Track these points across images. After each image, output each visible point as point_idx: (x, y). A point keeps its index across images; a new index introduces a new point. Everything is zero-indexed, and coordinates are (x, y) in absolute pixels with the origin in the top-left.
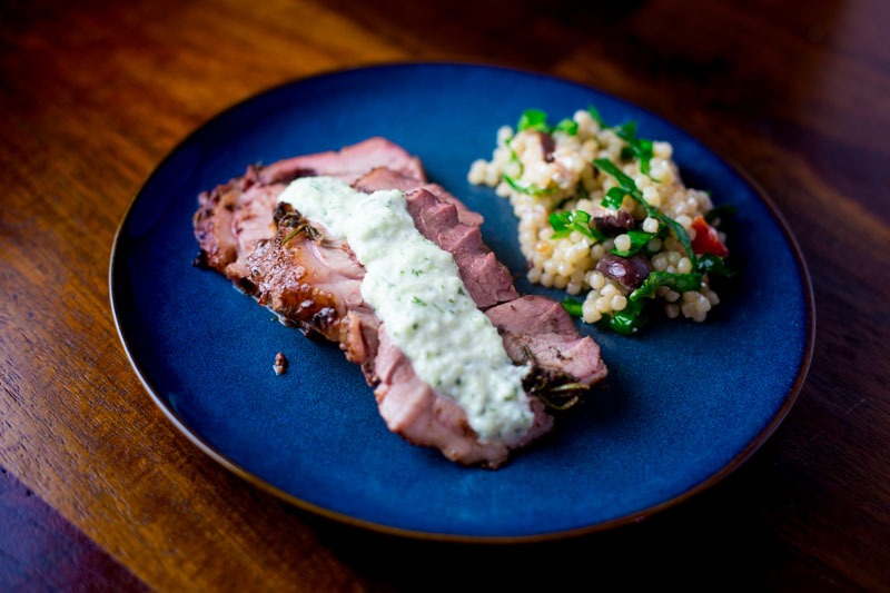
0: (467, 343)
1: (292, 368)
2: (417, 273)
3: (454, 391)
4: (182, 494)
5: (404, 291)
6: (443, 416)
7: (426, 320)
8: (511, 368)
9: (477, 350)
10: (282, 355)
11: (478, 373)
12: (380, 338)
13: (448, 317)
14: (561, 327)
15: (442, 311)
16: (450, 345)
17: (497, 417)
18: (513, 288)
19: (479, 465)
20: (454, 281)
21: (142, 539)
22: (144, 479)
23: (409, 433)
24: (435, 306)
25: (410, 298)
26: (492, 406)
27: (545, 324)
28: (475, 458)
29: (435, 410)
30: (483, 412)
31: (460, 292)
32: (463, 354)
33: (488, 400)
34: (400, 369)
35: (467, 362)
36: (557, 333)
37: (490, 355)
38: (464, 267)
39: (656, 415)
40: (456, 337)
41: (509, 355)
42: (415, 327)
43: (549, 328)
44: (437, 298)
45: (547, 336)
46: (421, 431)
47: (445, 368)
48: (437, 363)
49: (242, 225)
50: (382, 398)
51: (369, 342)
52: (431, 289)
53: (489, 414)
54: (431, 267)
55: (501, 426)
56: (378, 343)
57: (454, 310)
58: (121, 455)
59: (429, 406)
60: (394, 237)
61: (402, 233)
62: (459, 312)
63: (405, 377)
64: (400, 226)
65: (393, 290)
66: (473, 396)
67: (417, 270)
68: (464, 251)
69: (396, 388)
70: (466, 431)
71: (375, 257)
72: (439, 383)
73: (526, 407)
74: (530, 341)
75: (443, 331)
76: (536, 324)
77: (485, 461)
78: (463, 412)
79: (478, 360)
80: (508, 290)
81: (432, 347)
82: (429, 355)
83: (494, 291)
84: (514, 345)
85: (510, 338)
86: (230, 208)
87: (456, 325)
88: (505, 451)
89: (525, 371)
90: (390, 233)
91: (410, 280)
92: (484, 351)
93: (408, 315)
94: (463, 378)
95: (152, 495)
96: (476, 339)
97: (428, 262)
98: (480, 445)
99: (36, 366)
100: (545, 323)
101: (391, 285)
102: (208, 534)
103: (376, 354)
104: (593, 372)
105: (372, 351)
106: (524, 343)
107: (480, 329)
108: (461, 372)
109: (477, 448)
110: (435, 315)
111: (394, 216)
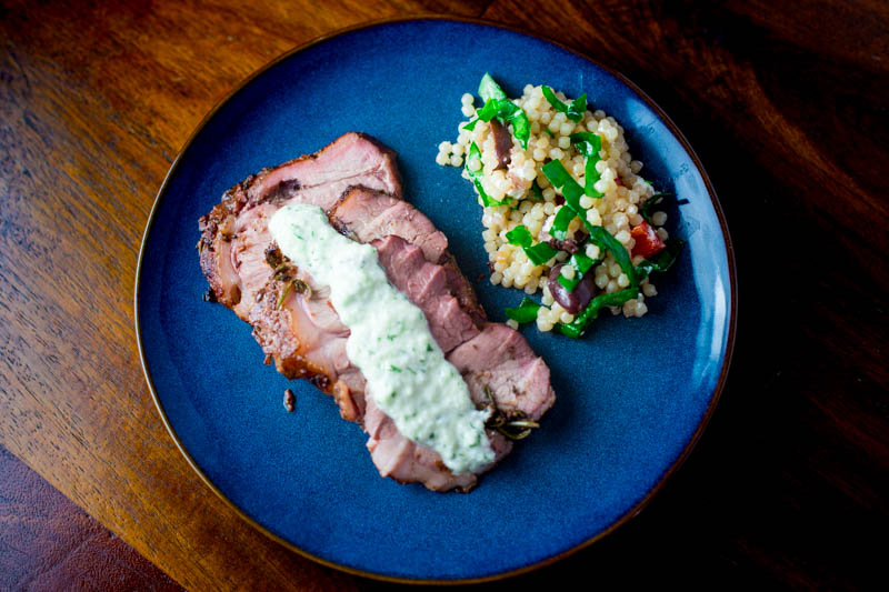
0: (437, 398)
1: (299, 403)
2: (391, 338)
3: (430, 443)
4: (228, 526)
5: (382, 358)
6: (423, 459)
7: (402, 386)
8: (475, 413)
9: (446, 402)
10: (290, 392)
11: (447, 425)
12: (367, 399)
13: (420, 377)
14: (518, 352)
15: (415, 373)
16: (424, 404)
17: (465, 460)
18: (474, 327)
19: (453, 490)
20: (422, 338)
21: (202, 569)
22: (196, 513)
23: (397, 476)
24: (409, 369)
25: (387, 365)
26: (460, 451)
27: (502, 355)
28: (450, 486)
29: (416, 455)
30: (454, 457)
31: (429, 349)
32: (435, 410)
33: (457, 446)
34: (385, 428)
35: (438, 417)
36: (514, 359)
37: (457, 405)
38: (431, 315)
39: (598, 424)
40: (428, 394)
41: (473, 399)
42: (394, 395)
43: (507, 356)
44: (410, 360)
45: (506, 365)
46: (406, 473)
47: (421, 427)
48: (414, 424)
49: (241, 257)
50: (373, 449)
51: (358, 404)
52: (404, 352)
53: (459, 458)
54: (403, 329)
55: (470, 465)
56: (365, 404)
57: (425, 368)
58: (174, 490)
59: (411, 452)
60: (370, 298)
61: (377, 293)
62: (429, 369)
63: (389, 434)
64: (374, 286)
65: (373, 357)
66: (445, 446)
67: (391, 334)
68: (431, 296)
69: (384, 442)
70: (442, 467)
71: (356, 321)
72: (417, 439)
73: (488, 450)
74: (491, 376)
75: (417, 391)
76: (495, 357)
77: (460, 488)
78: (438, 454)
79: (447, 412)
80: (470, 329)
81: (408, 410)
82: (407, 418)
83: (458, 333)
84: (477, 385)
85: (473, 378)
86: (228, 238)
87: (427, 382)
88: (475, 478)
89: (486, 415)
90: (365, 295)
91: (388, 346)
92: (452, 403)
93: (387, 385)
94: (436, 433)
95: (204, 527)
96: (444, 392)
97: (400, 326)
98: (453, 476)
99: (91, 406)
100: (504, 353)
101: (371, 353)
102: (252, 560)
103: (364, 413)
104: (544, 403)
105: (361, 410)
106: (485, 381)
107: (447, 382)
108: (434, 427)
109: (451, 479)
110: (408, 379)
111: (368, 279)
